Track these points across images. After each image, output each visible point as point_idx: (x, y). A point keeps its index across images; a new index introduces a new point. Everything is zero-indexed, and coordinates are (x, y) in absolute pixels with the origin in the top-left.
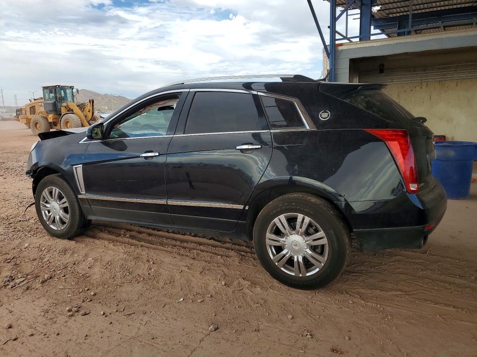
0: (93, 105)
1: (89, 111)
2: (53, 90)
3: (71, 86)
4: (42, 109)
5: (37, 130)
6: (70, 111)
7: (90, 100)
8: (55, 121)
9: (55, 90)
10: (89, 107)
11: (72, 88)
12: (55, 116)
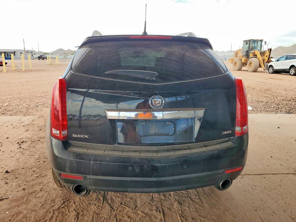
0: (270, 52)
1: (267, 57)
2: (248, 42)
3: (261, 39)
4: (241, 54)
5: (235, 67)
6: (255, 56)
7: (269, 49)
8: (245, 62)
9: (250, 42)
10: (267, 54)
11: (261, 41)
12: (246, 59)
